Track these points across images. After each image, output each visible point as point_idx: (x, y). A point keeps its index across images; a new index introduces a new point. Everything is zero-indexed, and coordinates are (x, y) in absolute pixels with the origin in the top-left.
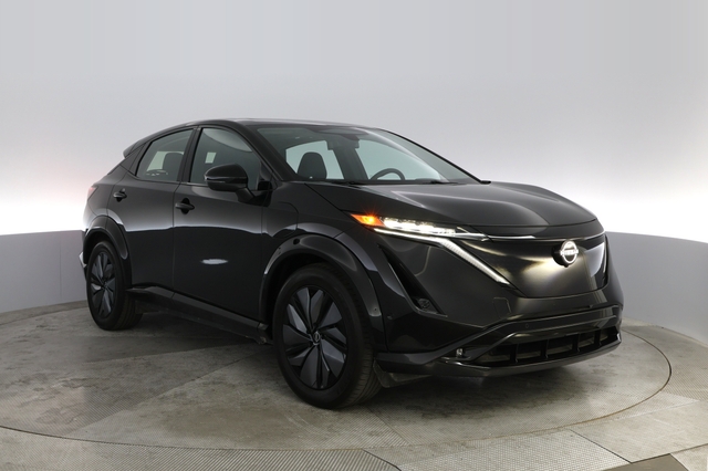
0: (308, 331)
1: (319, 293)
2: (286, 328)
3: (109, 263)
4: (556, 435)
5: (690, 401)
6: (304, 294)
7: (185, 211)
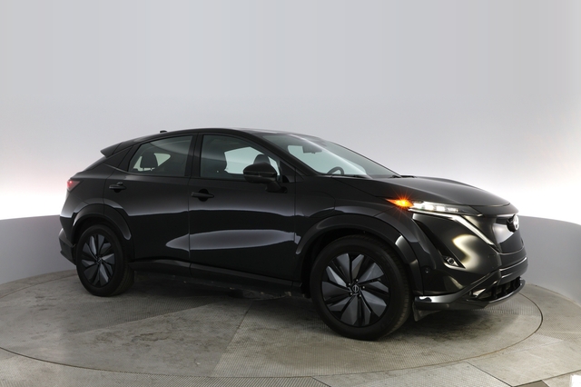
0: (347, 285)
1: (360, 257)
2: (325, 284)
3: (105, 242)
4: (457, 366)
5: (557, 340)
6: (344, 259)
7: (203, 200)
